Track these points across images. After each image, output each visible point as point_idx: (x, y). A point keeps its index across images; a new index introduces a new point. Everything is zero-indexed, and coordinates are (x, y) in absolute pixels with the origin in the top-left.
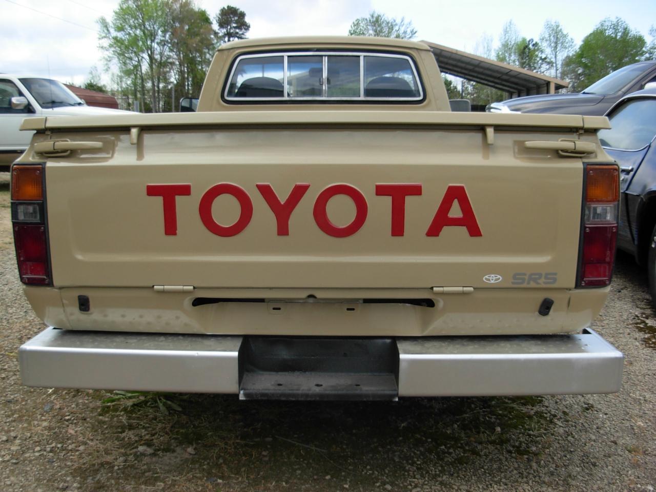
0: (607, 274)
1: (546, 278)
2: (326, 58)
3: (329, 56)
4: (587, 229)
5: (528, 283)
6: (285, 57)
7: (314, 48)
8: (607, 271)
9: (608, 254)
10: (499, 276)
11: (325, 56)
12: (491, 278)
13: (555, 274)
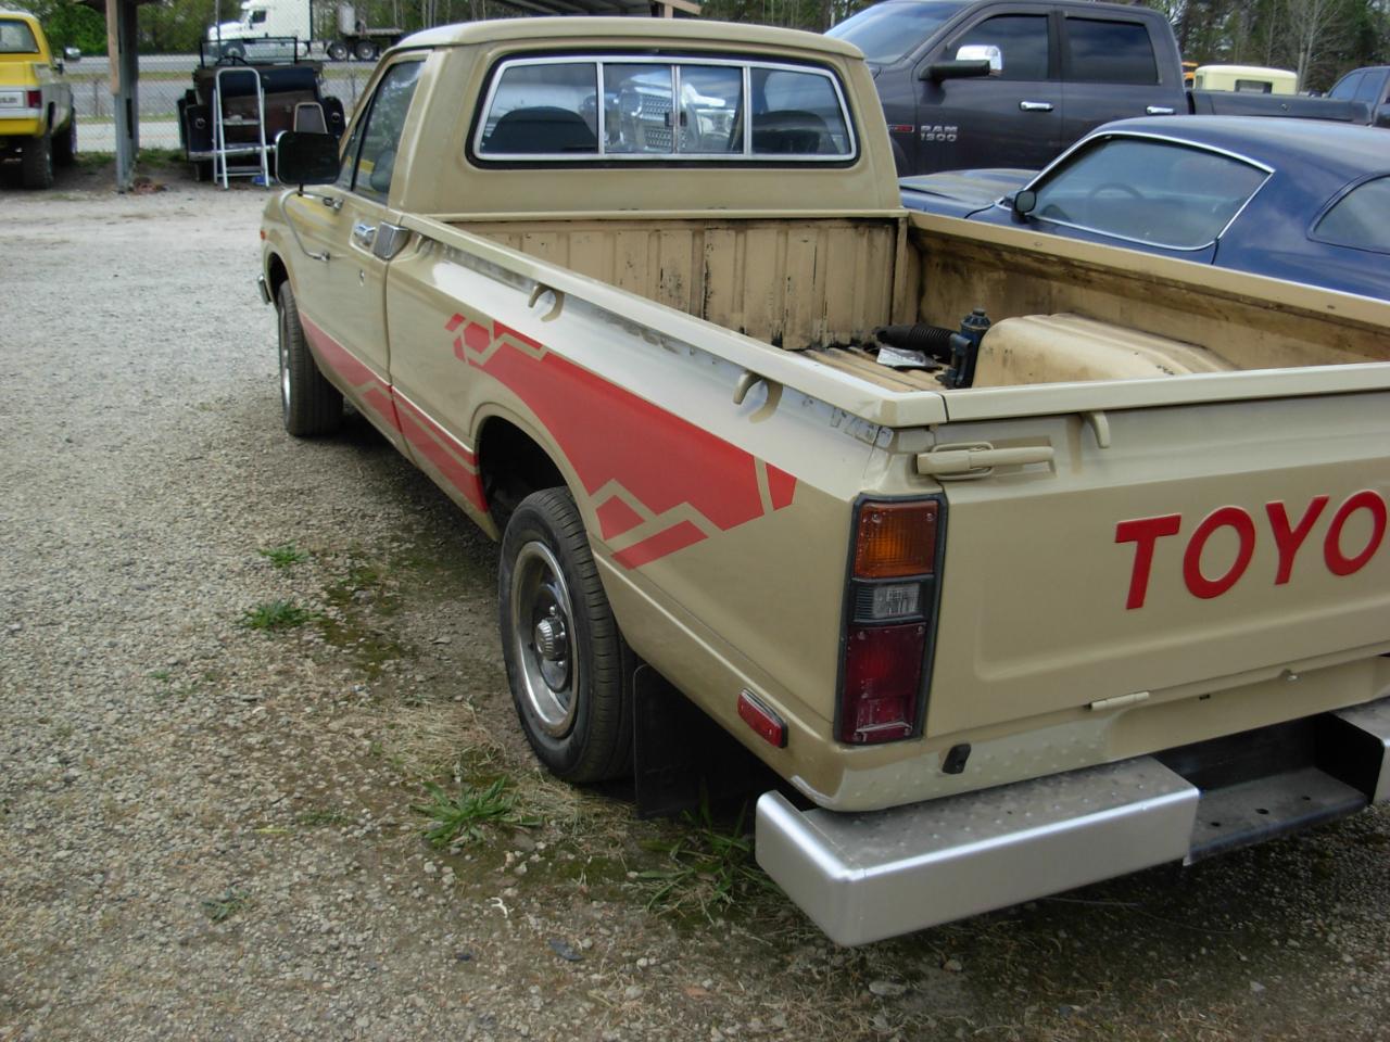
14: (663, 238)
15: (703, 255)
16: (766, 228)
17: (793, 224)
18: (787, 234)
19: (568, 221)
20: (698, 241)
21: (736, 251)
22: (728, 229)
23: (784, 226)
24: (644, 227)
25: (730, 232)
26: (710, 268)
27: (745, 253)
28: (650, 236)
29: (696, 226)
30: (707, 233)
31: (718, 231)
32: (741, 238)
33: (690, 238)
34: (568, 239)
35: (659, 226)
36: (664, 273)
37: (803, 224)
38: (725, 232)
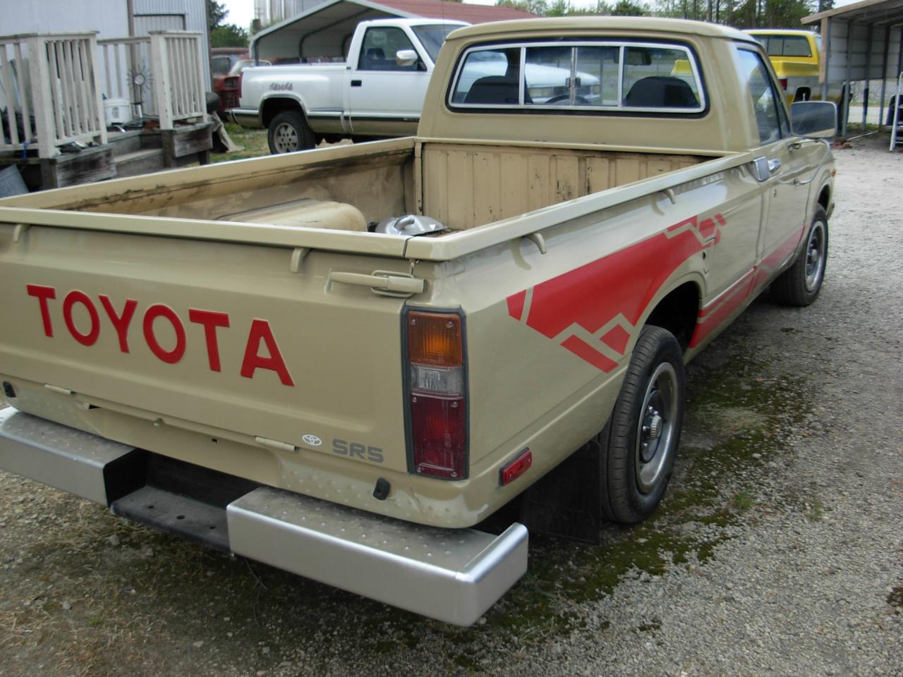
0: (452, 463)
1: (370, 452)
2: (577, 49)
3: (579, 47)
4: (415, 398)
5: (351, 455)
6: (522, 49)
7: (561, 36)
8: (452, 460)
9: (446, 437)
10: (318, 439)
11: (575, 47)
12: (310, 439)
13: (380, 450)
14: (558, 161)
15: (586, 174)
16: (630, 159)
17: (650, 157)
18: (647, 164)
19: (498, 146)
20: (583, 165)
21: (609, 174)
22: (602, 158)
23: (643, 158)
24: (544, 152)
25: (604, 159)
26: (591, 184)
27: (616, 174)
28: (550, 159)
29: (580, 154)
30: (588, 159)
31: (595, 159)
32: (613, 164)
33: (577, 162)
34: (500, 156)
35: (555, 153)
36: (560, 184)
37: (658, 158)
38: (601, 159)
